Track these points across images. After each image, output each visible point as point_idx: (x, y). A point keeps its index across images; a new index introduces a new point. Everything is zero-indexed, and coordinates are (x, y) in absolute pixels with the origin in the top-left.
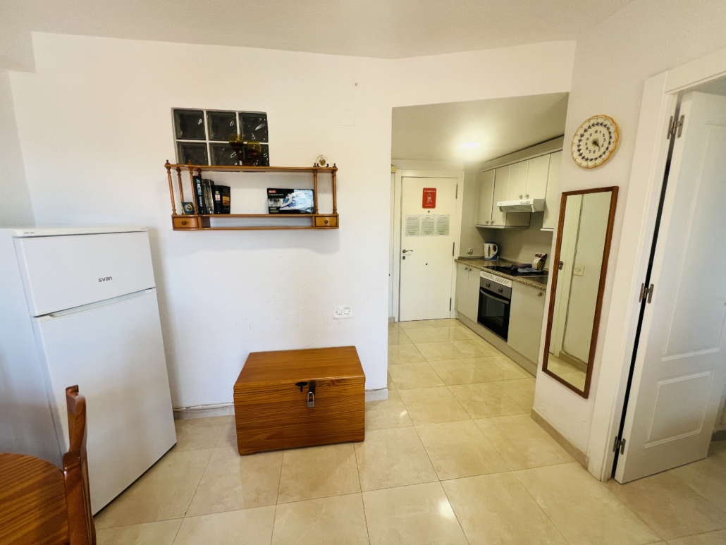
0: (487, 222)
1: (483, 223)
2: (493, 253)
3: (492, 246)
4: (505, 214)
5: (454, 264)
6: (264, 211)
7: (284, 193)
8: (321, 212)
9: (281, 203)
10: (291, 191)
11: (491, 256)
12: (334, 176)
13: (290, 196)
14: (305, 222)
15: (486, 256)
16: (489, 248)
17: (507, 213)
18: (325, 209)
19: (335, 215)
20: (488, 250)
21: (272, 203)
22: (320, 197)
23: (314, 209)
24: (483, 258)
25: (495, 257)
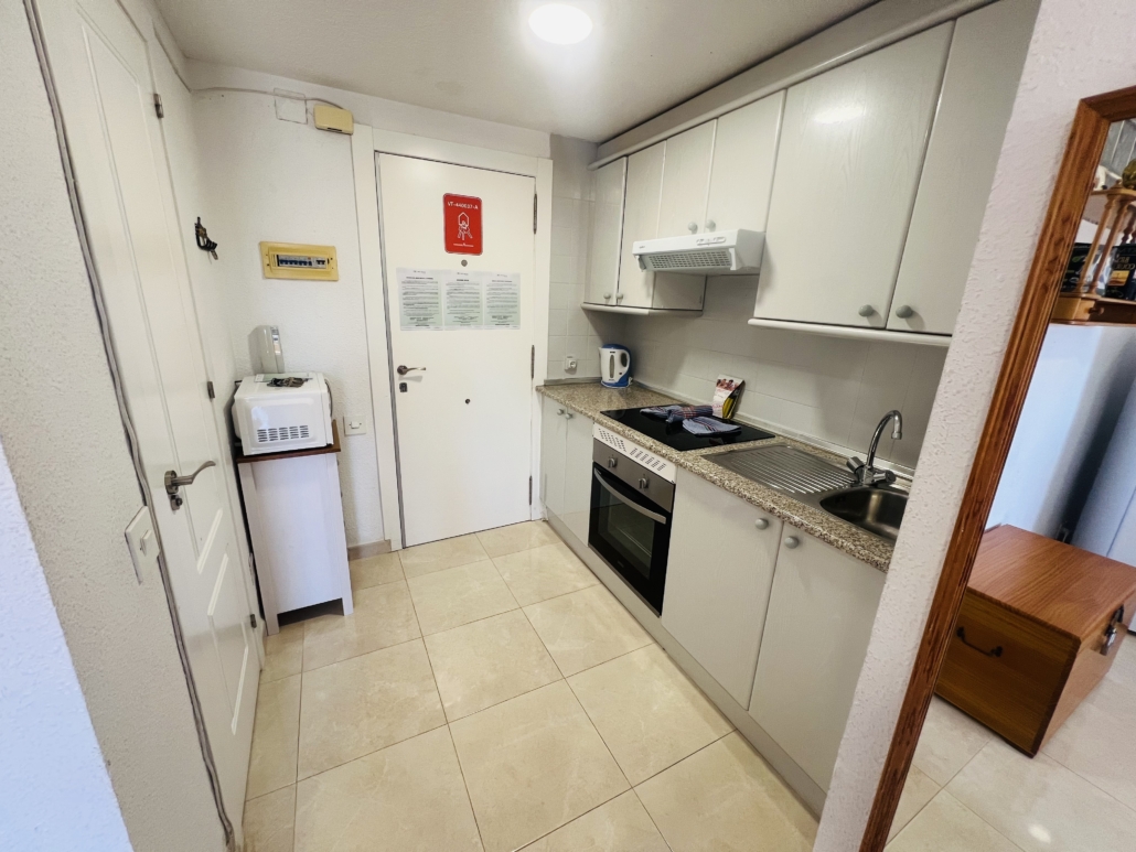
0: (608, 298)
1: (598, 301)
2: (621, 370)
3: (617, 353)
4: (651, 277)
5: (535, 398)
11: (617, 378)
15: (606, 378)
16: (612, 358)
17: (656, 274)
20: (609, 364)
24: (598, 382)
25: (623, 382)
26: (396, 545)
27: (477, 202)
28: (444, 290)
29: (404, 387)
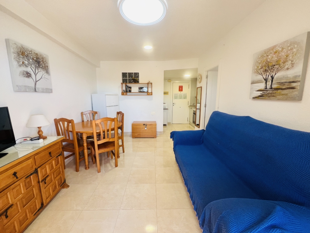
5: (188, 107)
6: (138, 92)
7: (142, 88)
8: (149, 92)
9: (141, 90)
10: (143, 88)
12: (152, 85)
13: (143, 89)
14: (146, 94)
18: (150, 91)
19: (152, 93)
21: (139, 90)
22: (149, 89)
23: (148, 91)
26: (171, 123)
27: (182, 86)
28: (178, 95)
29: (173, 105)
